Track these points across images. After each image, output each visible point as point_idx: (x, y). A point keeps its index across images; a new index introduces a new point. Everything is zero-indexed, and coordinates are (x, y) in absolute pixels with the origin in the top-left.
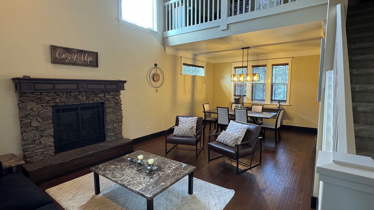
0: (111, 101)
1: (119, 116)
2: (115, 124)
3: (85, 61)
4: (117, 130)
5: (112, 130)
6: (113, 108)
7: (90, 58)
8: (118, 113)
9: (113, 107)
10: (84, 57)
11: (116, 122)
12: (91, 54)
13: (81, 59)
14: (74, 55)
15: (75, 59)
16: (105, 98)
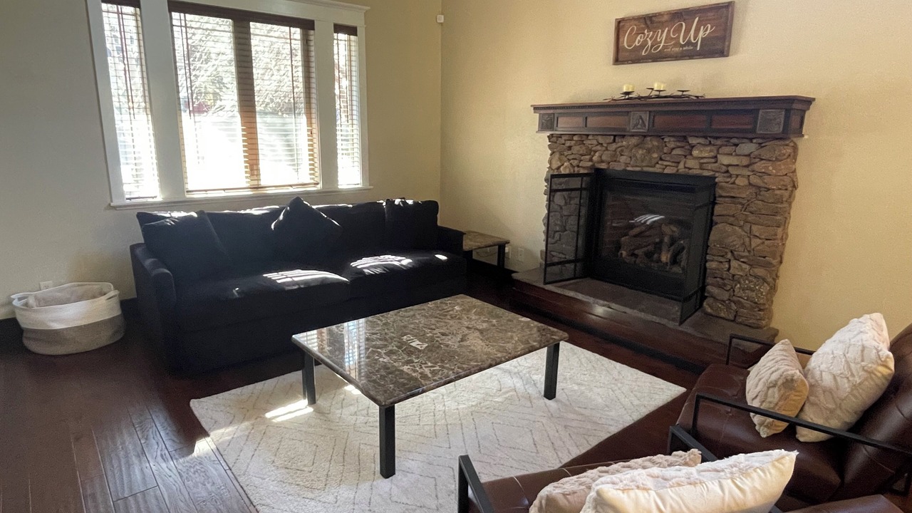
0: (737, 176)
1: (759, 241)
2: (734, 263)
3: (689, 41)
4: (739, 288)
5: (723, 279)
6: (740, 203)
7: (706, 30)
8: (755, 228)
9: (740, 200)
10: (688, 31)
11: (743, 257)
12: (710, 15)
13: (679, 37)
14: (663, 32)
15: (663, 42)
16: (716, 164)
